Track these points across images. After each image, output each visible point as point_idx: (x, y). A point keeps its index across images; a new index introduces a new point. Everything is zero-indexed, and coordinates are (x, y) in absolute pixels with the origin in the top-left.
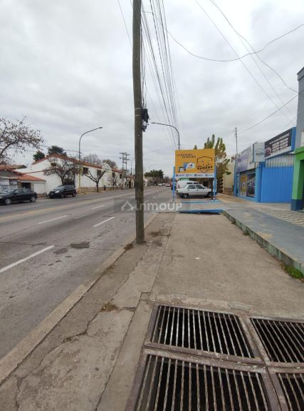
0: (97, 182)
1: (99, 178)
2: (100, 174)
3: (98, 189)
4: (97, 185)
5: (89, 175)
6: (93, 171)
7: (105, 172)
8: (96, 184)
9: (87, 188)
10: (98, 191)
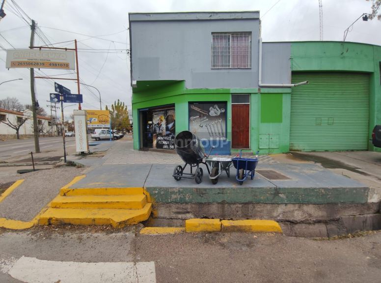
0: (17, 130)
1: (20, 126)
2: (21, 121)
3: (18, 137)
4: (17, 133)
5: (7, 122)
6: (12, 118)
7: (26, 119)
8: (16, 131)
9: (5, 135)
10: (18, 138)
